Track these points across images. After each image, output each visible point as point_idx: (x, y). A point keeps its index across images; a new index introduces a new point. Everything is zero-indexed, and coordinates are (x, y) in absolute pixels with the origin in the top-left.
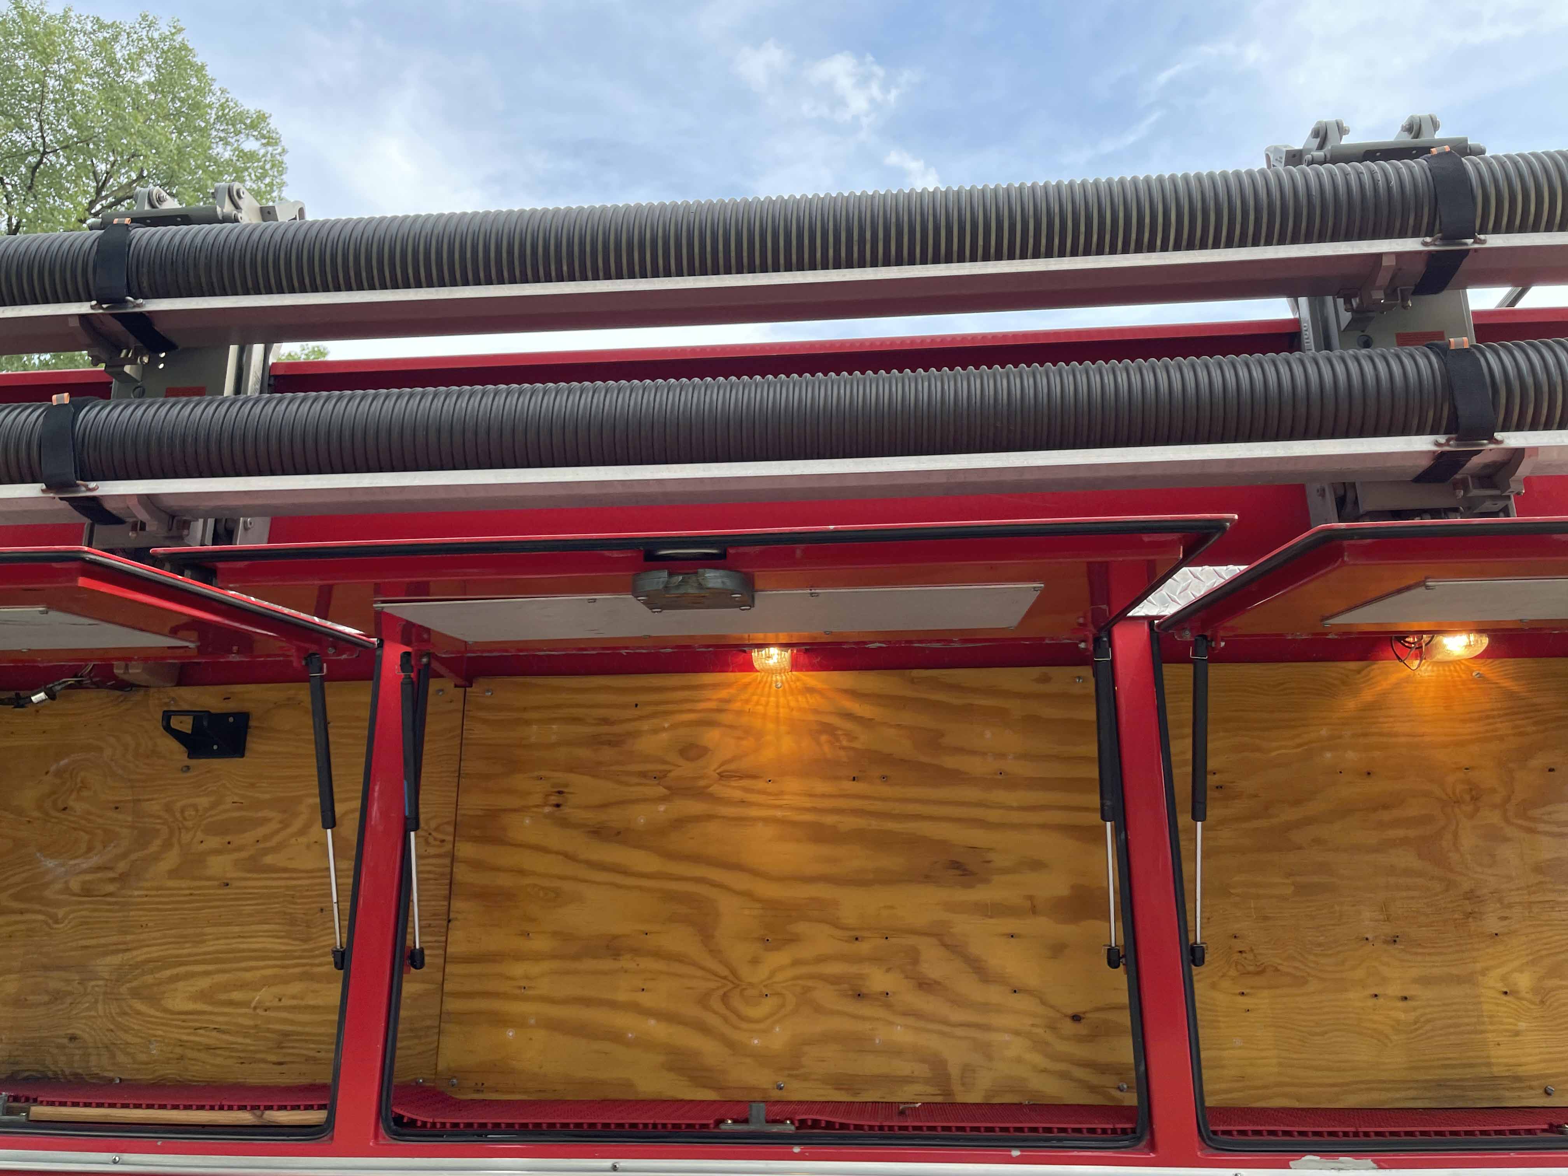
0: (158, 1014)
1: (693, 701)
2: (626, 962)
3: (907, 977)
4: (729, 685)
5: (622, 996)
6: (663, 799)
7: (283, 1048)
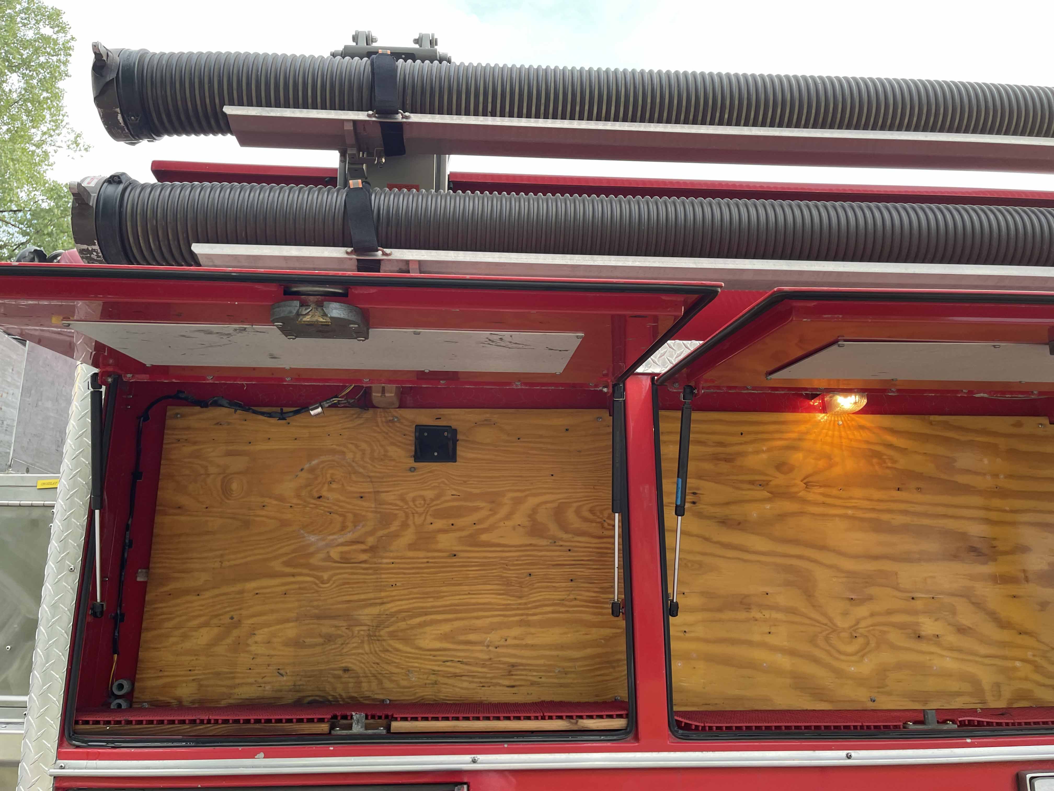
0: (413, 651)
1: (782, 432)
2: (755, 613)
3: (949, 624)
4: (805, 422)
5: (756, 638)
6: (769, 500)
7: (512, 675)
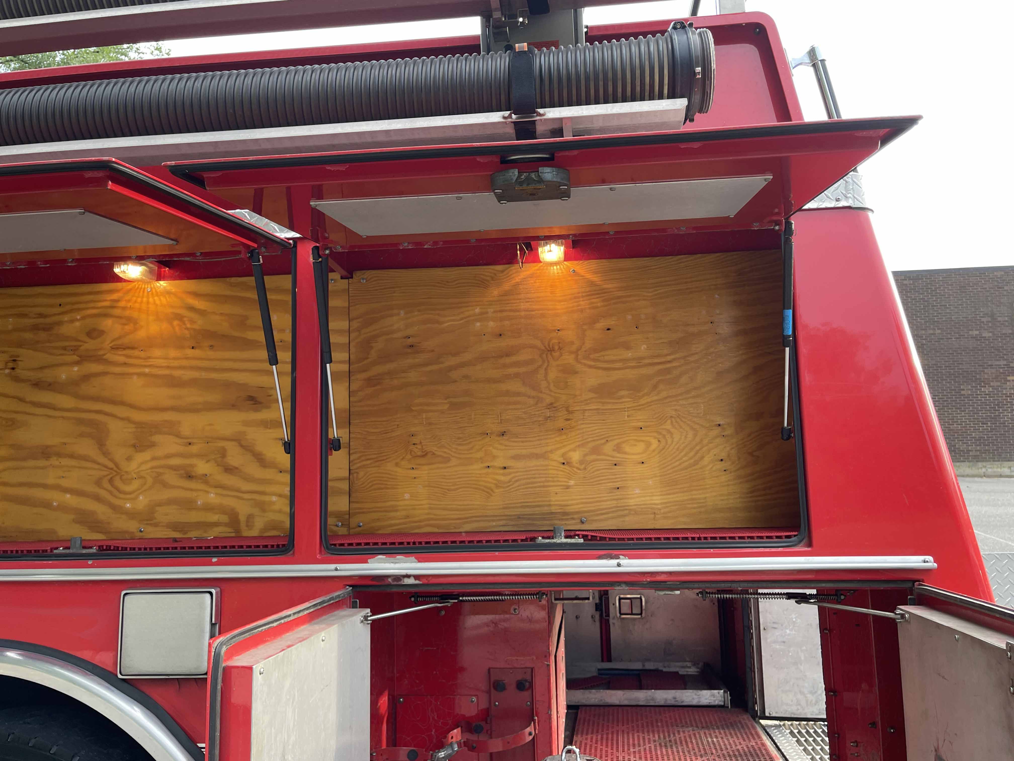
1: (95, 301)
2: (54, 461)
3: (218, 465)
4: (117, 291)
5: (51, 481)
6: (77, 363)
